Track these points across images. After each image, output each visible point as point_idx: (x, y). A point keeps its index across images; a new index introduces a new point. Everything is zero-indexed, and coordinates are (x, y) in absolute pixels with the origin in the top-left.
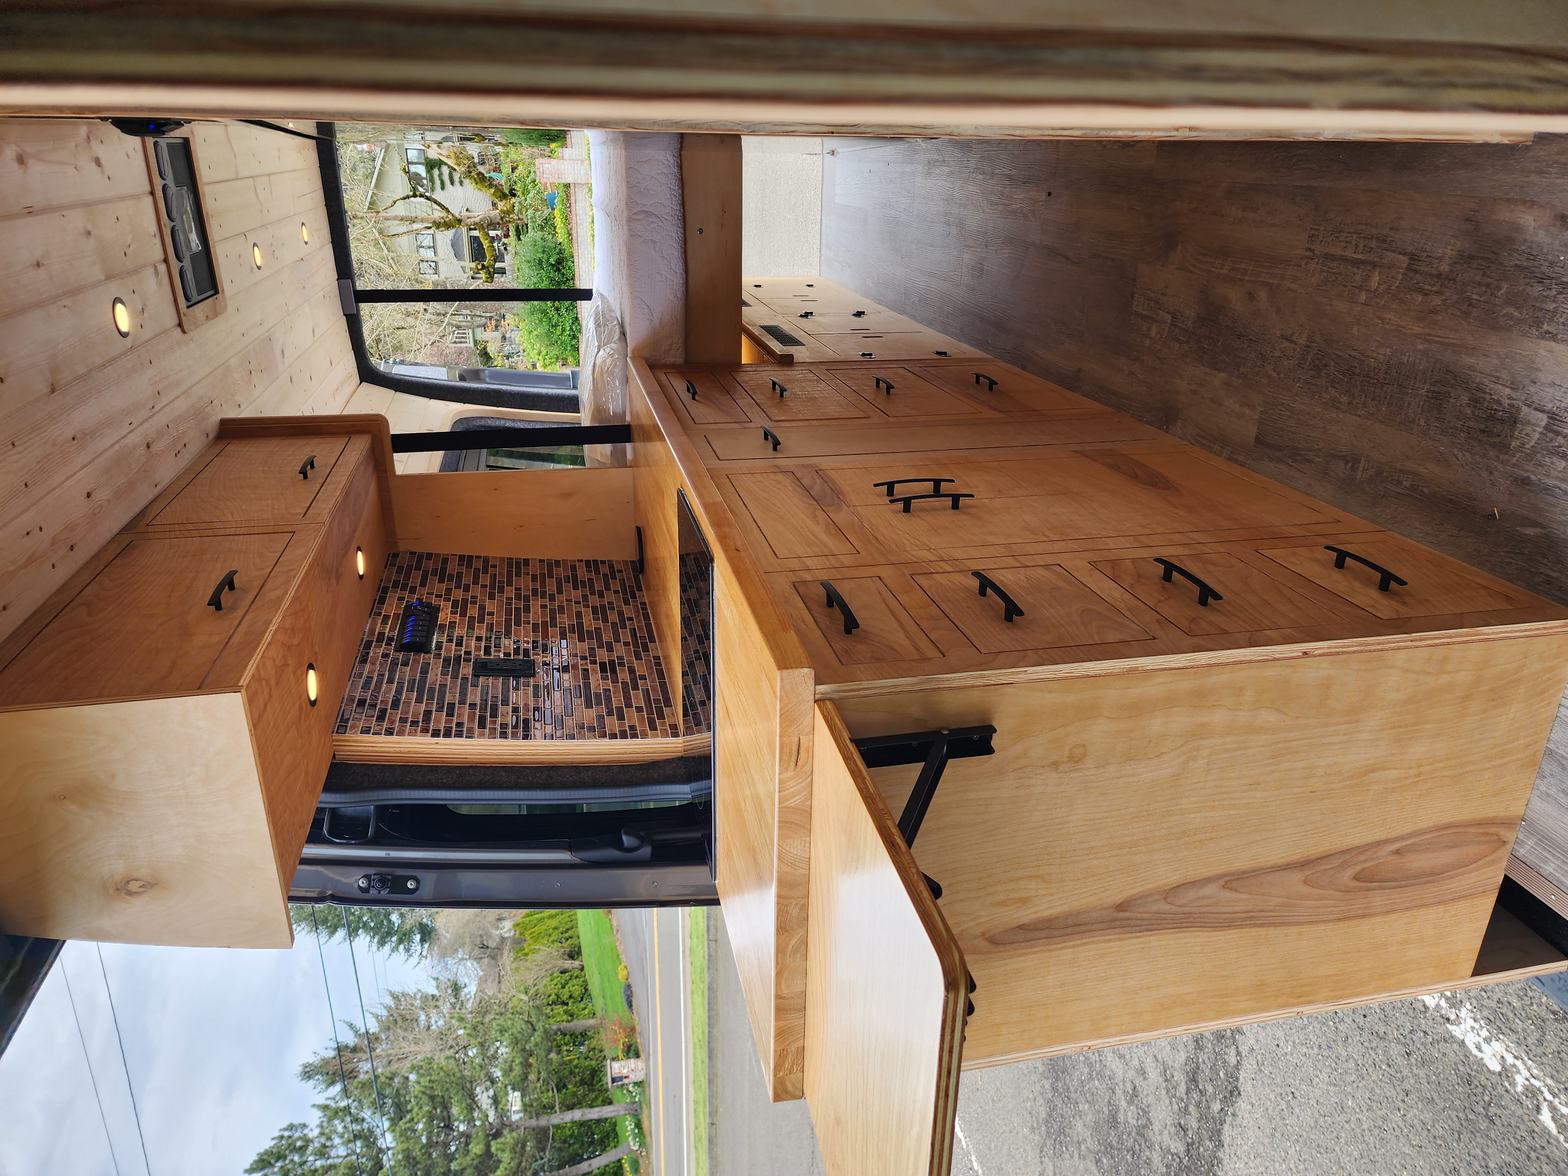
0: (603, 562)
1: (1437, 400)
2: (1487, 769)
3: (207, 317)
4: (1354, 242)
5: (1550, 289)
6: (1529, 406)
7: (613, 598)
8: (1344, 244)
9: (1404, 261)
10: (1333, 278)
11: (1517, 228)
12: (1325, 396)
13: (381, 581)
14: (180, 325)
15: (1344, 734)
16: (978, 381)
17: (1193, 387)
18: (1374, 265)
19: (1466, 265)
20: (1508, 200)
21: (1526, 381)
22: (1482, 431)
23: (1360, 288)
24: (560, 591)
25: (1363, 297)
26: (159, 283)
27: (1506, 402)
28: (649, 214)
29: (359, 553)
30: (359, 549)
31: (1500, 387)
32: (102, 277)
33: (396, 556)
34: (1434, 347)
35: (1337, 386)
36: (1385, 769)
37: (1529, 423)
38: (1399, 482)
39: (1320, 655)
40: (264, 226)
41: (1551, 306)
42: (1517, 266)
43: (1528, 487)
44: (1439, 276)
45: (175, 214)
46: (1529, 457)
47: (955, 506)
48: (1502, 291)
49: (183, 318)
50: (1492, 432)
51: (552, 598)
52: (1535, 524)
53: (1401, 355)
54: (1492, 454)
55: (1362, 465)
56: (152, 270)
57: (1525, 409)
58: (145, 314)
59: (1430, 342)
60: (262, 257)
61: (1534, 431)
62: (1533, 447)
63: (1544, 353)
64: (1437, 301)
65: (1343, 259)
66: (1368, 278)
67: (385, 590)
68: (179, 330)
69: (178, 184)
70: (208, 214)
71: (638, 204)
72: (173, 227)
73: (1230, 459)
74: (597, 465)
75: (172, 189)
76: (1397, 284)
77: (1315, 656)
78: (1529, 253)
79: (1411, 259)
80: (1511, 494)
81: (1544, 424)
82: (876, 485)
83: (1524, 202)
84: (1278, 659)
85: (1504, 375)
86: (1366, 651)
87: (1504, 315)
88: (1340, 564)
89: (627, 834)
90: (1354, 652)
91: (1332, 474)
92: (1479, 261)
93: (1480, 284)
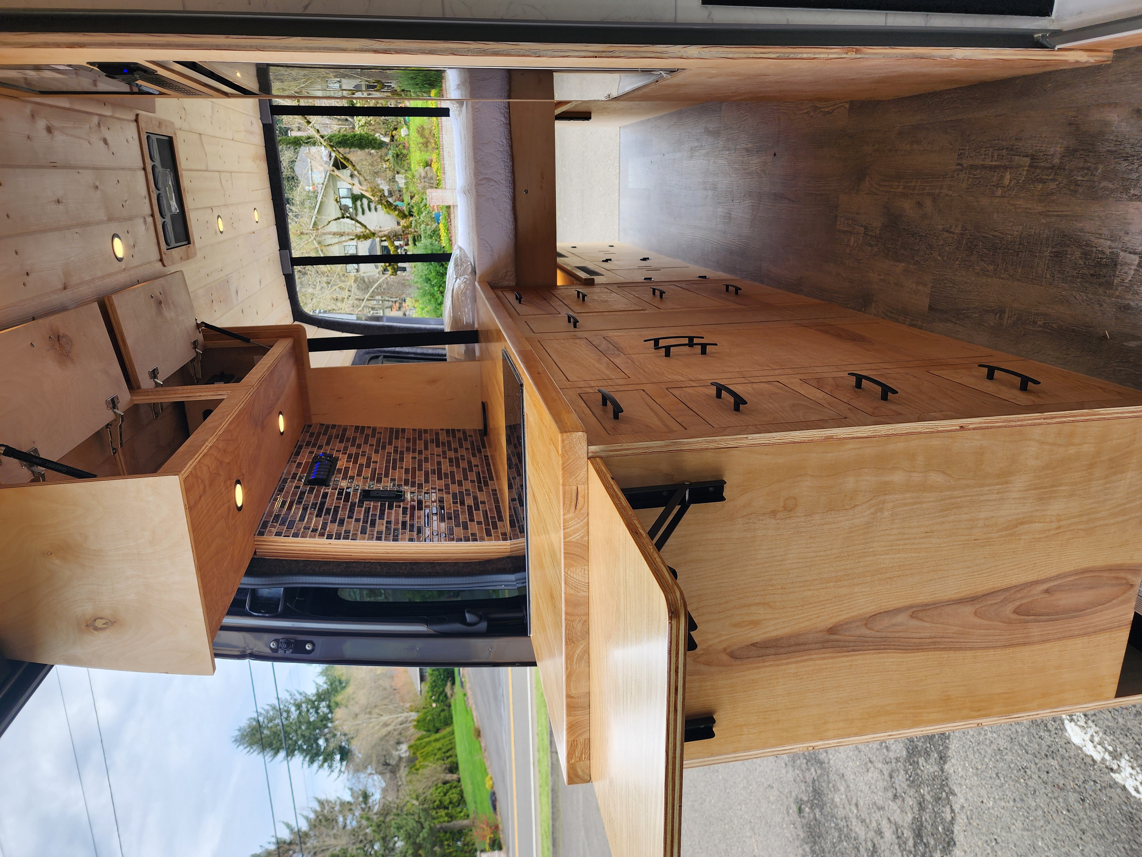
0: (459, 430)
1: (1058, 256)
2: (1112, 524)
3: (181, 258)
4: (990, 153)
5: (1133, 164)
6: (1125, 251)
7: (464, 452)
8: (983, 156)
9: (1028, 160)
10: (978, 182)
11: (1107, 124)
12: (977, 267)
13: (298, 441)
14: (161, 260)
15: (997, 493)
16: (727, 290)
17: (882, 277)
18: (1006, 168)
19: (1071, 157)
20: (1098, 105)
21: (1122, 234)
22: (1092, 275)
23: (997, 186)
24: (426, 448)
25: (999, 192)
26: (147, 229)
27: (1108, 251)
28: (489, 180)
29: (281, 416)
30: (281, 413)
31: (1103, 241)
32: (105, 218)
33: (310, 426)
34: (1053, 219)
35: (985, 259)
36: (1031, 522)
37: (1126, 264)
38: (1035, 323)
39: (974, 429)
40: (225, 205)
41: (1134, 176)
42: (1108, 151)
43: (1129, 311)
44: (1052, 168)
45: (160, 185)
46: (1129, 289)
47: (704, 352)
48: (1099, 171)
49: (164, 256)
50: (1100, 275)
51: (420, 452)
52: (1135, 338)
53: (1030, 229)
54: (1101, 291)
55: (1006, 315)
56: (142, 220)
57: (1122, 254)
58: (136, 248)
59: (1049, 216)
60: (224, 225)
61: (1130, 269)
62: (1130, 281)
63: (1133, 211)
64: (1053, 186)
65: (983, 167)
66: (1002, 177)
67: (300, 447)
68: (160, 263)
69: (163, 166)
70: (184, 190)
71: (482, 174)
72: (159, 194)
73: (911, 325)
74: (455, 360)
75: (159, 169)
76: (1023, 179)
77: (969, 429)
78: (1116, 141)
79: (1031, 159)
80: (1117, 318)
81: (1136, 263)
82: (645, 341)
83: (1110, 104)
84: (941, 432)
85: (1105, 231)
86: (1009, 427)
87: (1101, 188)
88: (990, 376)
89: (469, 612)
90: (1000, 427)
91: (986, 324)
92: (1081, 152)
93: (1083, 168)
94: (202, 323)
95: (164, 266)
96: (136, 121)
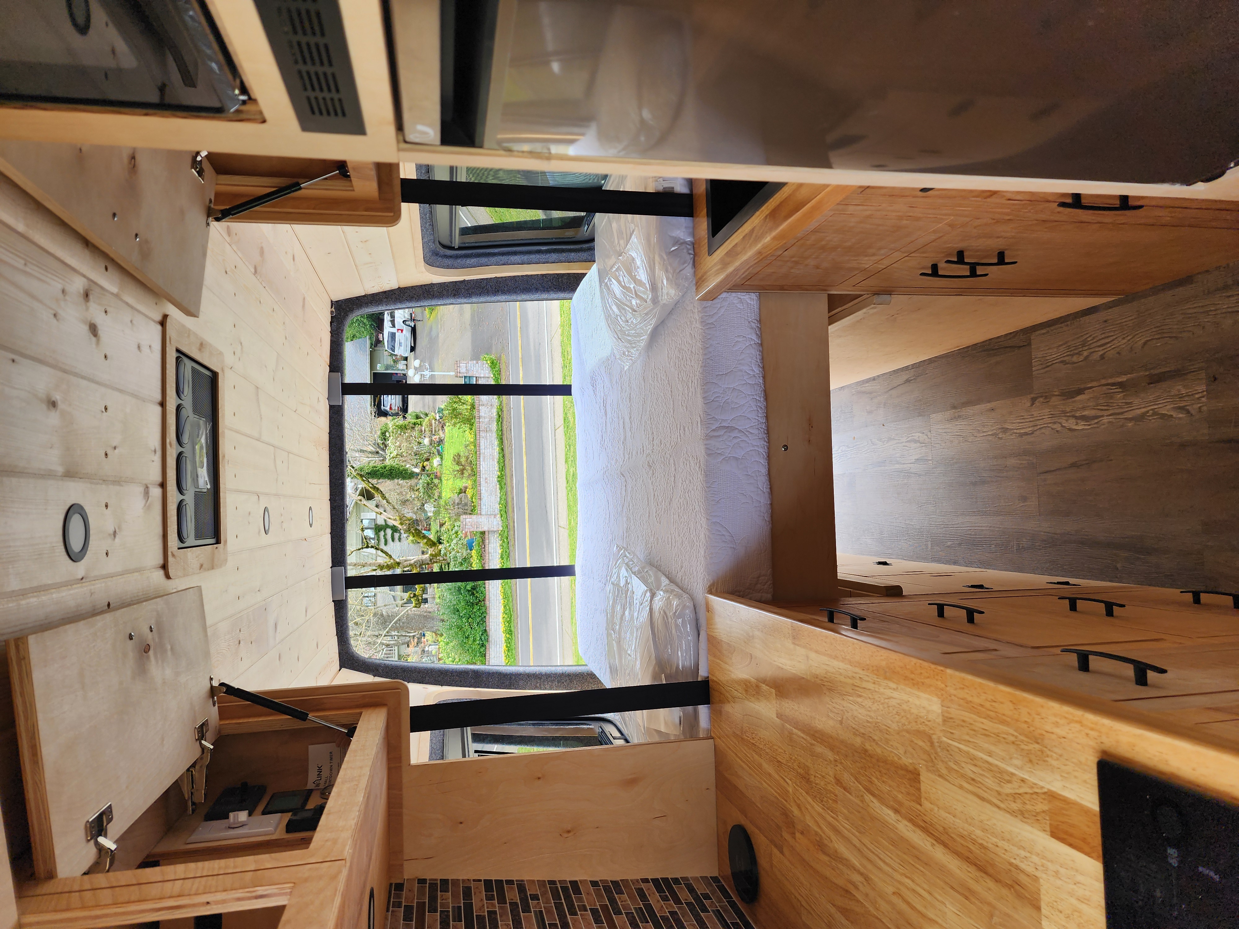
0: (677, 881)
3: (202, 566)
14: (164, 567)
26: (148, 508)
28: (730, 429)
33: (403, 886)
40: (277, 495)
45: (185, 439)
49: (170, 559)
56: (141, 489)
58: (117, 540)
68: (161, 572)
69: (196, 410)
70: (224, 456)
72: (181, 454)
75: (188, 411)
94: (222, 684)
95: (168, 577)
96: (163, 323)
